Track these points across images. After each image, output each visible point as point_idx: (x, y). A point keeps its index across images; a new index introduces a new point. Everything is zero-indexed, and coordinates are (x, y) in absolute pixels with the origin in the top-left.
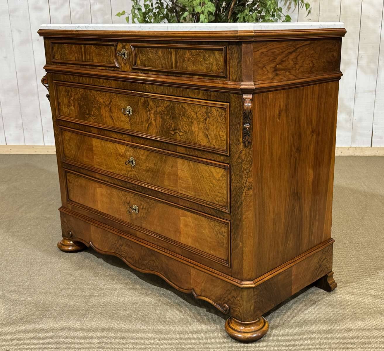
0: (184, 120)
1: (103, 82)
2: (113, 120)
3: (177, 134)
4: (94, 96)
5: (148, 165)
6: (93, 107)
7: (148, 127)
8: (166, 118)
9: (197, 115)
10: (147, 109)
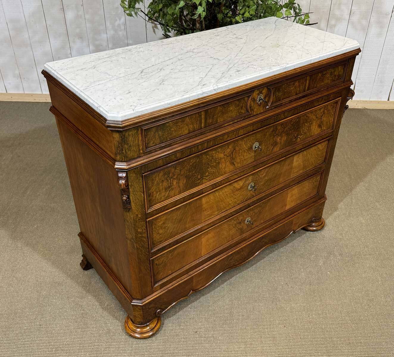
0: (306, 125)
1: (228, 137)
2: (234, 165)
3: (298, 138)
4: (212, 156)
5: (266, 178)
6: (208, 168)
7: (273, 149)
8: (291, 132)
9: (317, 116)
10: (275, 134)
